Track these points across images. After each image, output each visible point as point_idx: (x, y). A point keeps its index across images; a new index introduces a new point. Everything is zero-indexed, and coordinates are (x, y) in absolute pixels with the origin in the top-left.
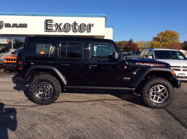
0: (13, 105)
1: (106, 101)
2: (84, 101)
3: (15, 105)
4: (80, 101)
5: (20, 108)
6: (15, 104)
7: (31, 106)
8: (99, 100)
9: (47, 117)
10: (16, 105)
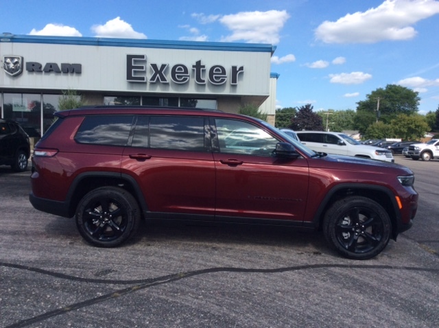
0: (93, 278)
1: (332, 269)
2: (275, 268)
3: (98, 278)
4: (265, 268)
5: (117, 288)
6: (97, 275)
7: (143, 281)
8: (313, 267)
9: (205, 319)
10: (102, 277)
